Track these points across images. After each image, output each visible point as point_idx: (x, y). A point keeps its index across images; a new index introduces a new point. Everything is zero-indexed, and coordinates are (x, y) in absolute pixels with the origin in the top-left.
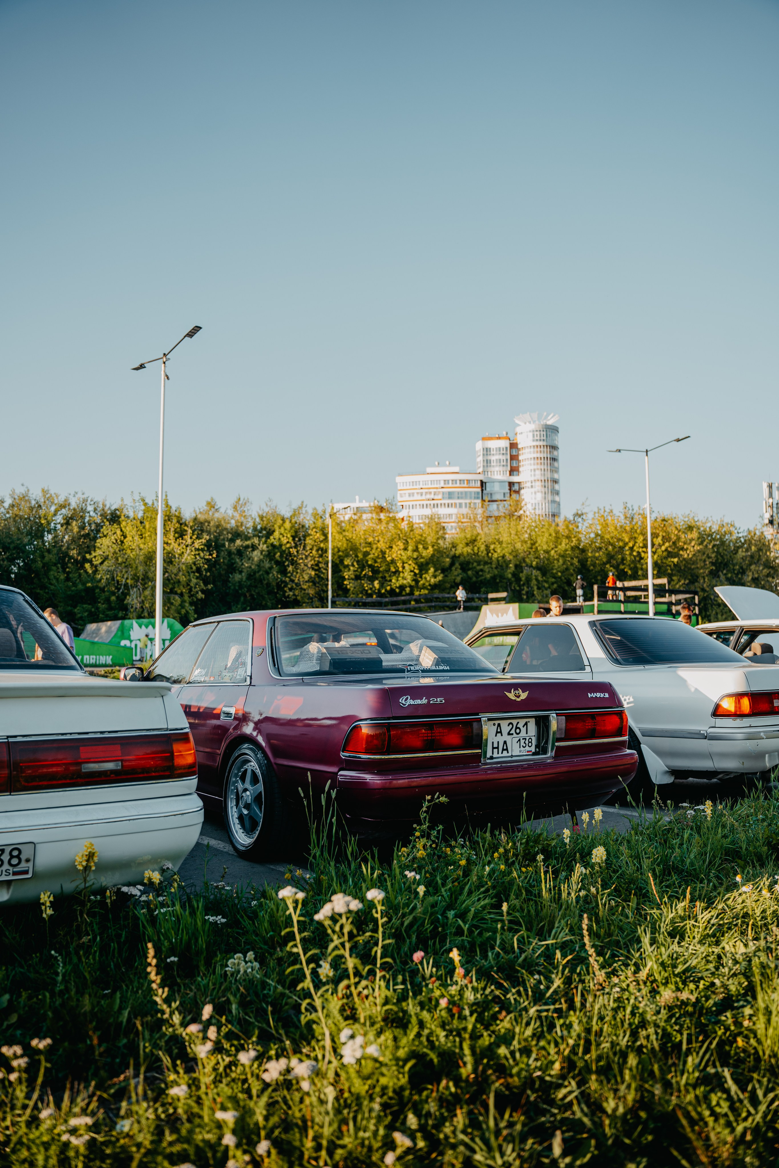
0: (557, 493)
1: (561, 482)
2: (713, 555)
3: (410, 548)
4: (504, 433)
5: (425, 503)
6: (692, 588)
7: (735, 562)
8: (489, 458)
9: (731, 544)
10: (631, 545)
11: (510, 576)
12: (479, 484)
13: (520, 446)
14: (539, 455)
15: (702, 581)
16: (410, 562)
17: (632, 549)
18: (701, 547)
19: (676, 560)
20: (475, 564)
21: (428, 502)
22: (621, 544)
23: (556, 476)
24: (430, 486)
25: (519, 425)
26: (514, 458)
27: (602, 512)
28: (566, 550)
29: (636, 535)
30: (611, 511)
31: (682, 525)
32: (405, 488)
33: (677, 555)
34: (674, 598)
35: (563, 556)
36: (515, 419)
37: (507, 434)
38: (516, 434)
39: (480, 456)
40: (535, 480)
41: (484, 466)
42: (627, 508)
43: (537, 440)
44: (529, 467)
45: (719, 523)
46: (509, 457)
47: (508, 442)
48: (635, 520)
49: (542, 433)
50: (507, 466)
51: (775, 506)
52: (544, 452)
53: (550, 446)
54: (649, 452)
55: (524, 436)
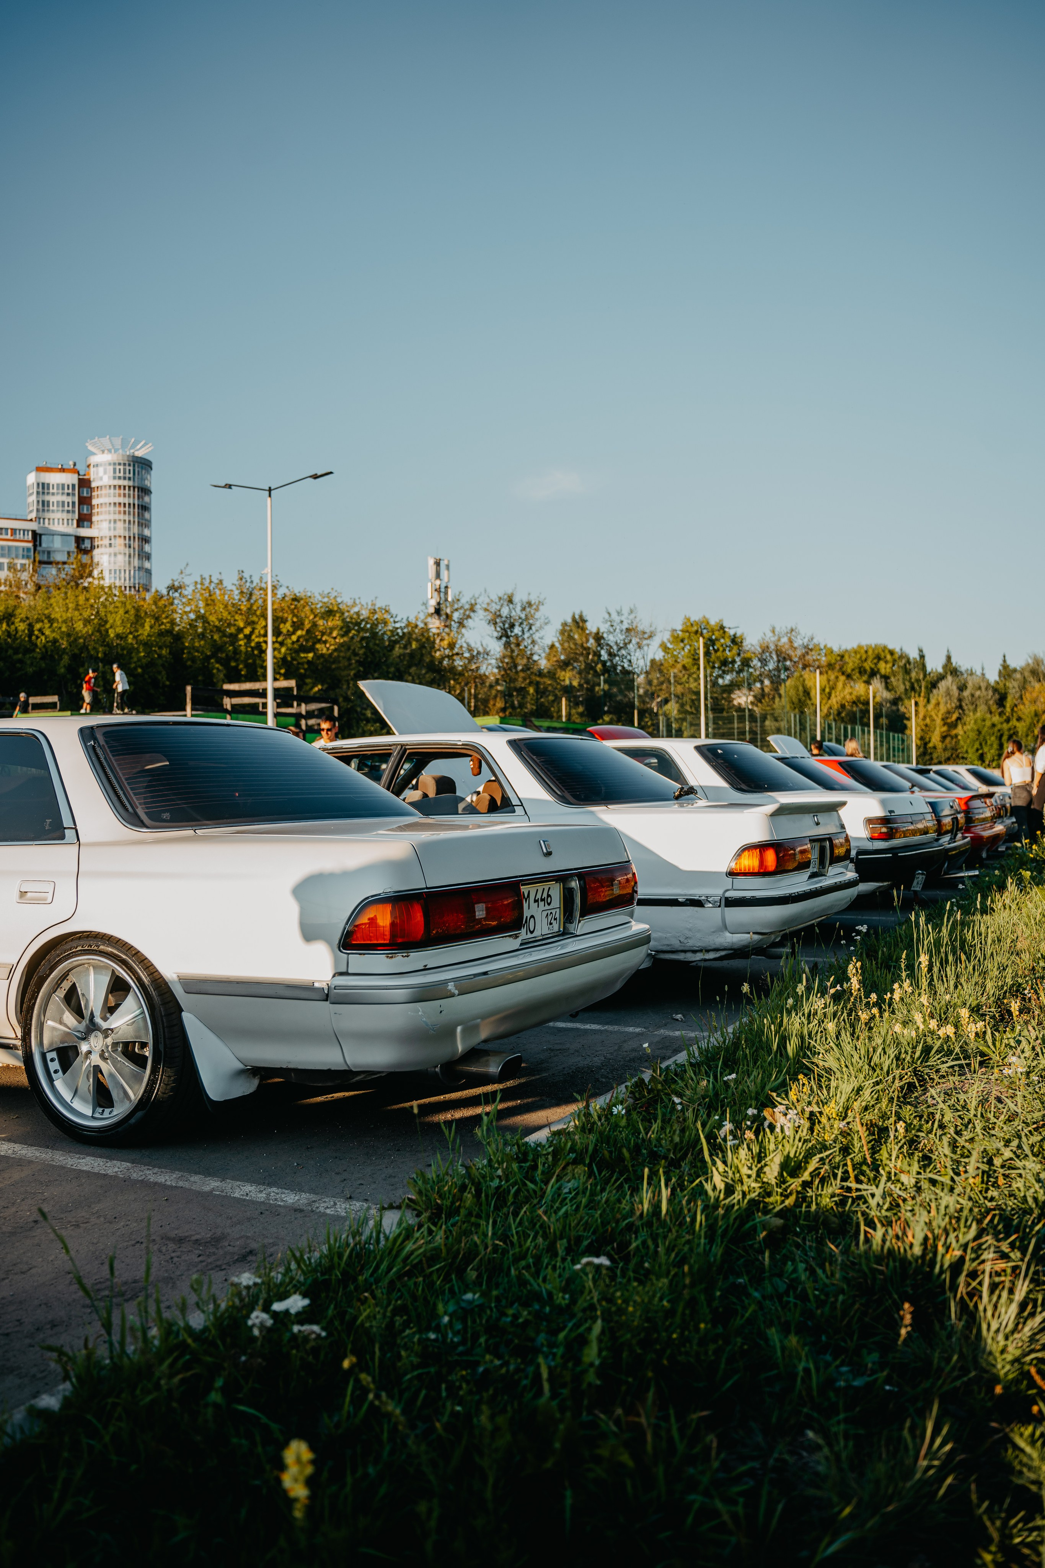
0: (148, 557)
1: (153, 540)
2: (361, 652)
4: (71, 463)
6: (332, 694)
7: (390, 660)
8: (47, 498)
9: (386, 638)
10: (247, 631)
11: (62, 670)
12: (29, 536)
13: (93, 485)
14: (122, 500)
15: (345, 687)
17: (248, 637)
18: (345, 639)
19: (311, 655)
22: (232, 630)
23: (146, 532)
25: (93, 454)
26: (84, 501)
27: (207, 583)
28: (151, 636)
29: (255, 619)
30: (221, 582)
31: (319, 608)
33: (312, 649)
34: (303, 709)
36: (87, 444)
37: (75, 465)
38: (89, 466)
39: (32, 494)
40: (115, 536)
41: (38, 510)
42: (244, 580)
43: (120, 478)
44: (107, 517)
45: (370, 607)
46: (76, 500)
47: (76, 476)
48: (254, 598)
49: (127, 468)
50: (73, 512)
51: (443, 590)
52: (129, 496)
53: (138, 488)
54: (272, 492)
55: (101, 470)
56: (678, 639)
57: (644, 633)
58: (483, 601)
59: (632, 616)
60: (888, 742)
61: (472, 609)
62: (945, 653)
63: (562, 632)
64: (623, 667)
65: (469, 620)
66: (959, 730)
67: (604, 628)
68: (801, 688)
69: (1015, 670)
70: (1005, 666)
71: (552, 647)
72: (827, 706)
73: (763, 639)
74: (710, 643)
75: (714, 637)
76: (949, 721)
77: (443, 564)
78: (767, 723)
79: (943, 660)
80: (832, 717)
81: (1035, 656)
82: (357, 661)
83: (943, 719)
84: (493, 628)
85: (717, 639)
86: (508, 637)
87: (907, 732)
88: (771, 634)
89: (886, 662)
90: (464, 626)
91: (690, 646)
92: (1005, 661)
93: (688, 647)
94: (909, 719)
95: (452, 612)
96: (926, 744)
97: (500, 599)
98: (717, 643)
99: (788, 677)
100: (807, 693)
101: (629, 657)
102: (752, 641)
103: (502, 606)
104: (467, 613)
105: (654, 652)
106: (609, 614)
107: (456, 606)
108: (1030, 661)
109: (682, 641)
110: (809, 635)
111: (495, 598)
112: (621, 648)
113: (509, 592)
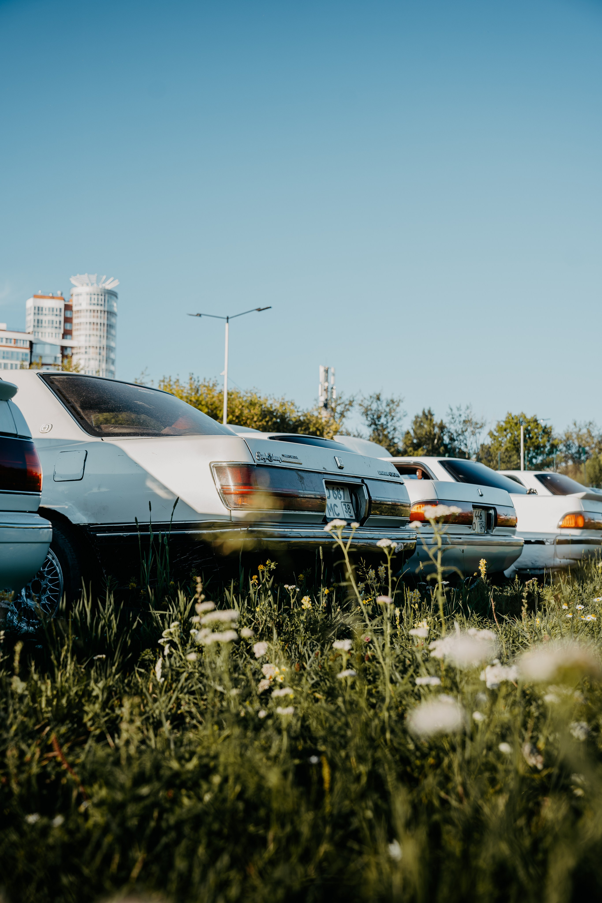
0: (112, 362)
1: (117, 350)
4: (59, 293)
8: (41, 317)
12: (28, 345)
13: (74, 309)
14: (95, 320)
23: (113, 344)
25: (75, 286)
26: (68, 320)
30: (178, 380)
31: (245, 401)
36: (71, 279)
37: (62, 294)
38: (72, 295)
39: (30, 314)
40: (89, 346)
41: (34, 326)
42: (193, 380)
43: (94, 304)
44: (84, 332)
45: (280, 400)
46: (62, 319)
47: (63, 303)
48: (200, 392)
49: (100, 297)
50: (60, 328)
51: (330, 390)
52: (101, 318)
53: (108, 312)
54: (229, 320)
55: (80, 298)
56: (502, 429)
57: (477, 424)
58: (358, 399)
59: (468, 412)
61: (351, 404)
63: (415, 423)
64: (460, 449)
65: (349, 412)
67: (446, 421)
68: (597, 467)
71: (408, 433)
73: (568, 430)
74: (527, 431)
75: (529, 428)
77: (331, 372)
84: (365, 418)
85: (531, 429)
86: (376, 424)
88: (573, 426)
90: (344, 417)
91: (512, 434)
95: (336, 406)
97: (371, 397)
98: (532, 432)
99: (587, 458)
101: (465, 442)
102: (559, 432)
103: (372, 402)
104: (347, 407)
105: (484, 438)
106: (451, 410)
107: (339, 402)
109: (505, 430)
111: (367, 396)
112: (459, 435)
113: (378, 392)
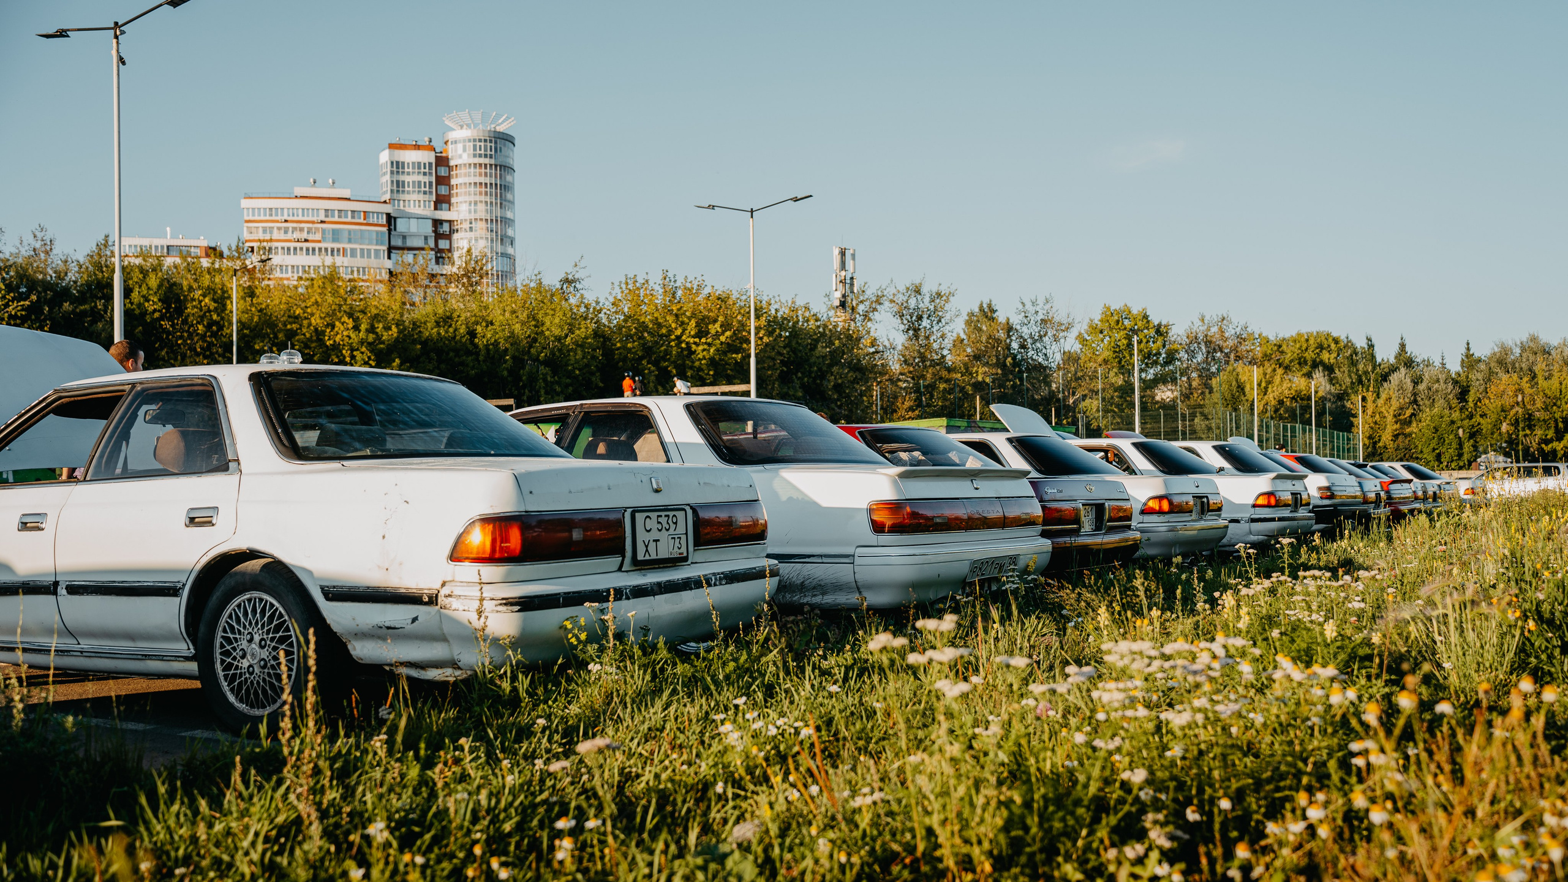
0: (511, 242)
1: (516, 223)
3: (363, 327)
4: (427, 139)
5: (292, 245)
7: (812, 361)
8: (401, 178)
9: (807, 336)
12: (383, 220)
13: (452, 163)
14: (483, 180)
16: (364, 349)
17: (679, 338)
18: (771, 338)
19: (737, 356)
20: (451, 354)
21: (298, 245)
22: (664, 331)
23: (509, 215)
24: (300, 218)
25: (450, 129)
26: (441, 181)
28: (586, 338)
32: (256, 218)
33: (739, 350)
35: (582, 346)
36: (444, 118)
37: (430, 141)
38: (446, 143)
39: (385, 174)
40: (476, 219)
41: (392, 191)
42: (668, 279)
43: (480, 155)
44: (467, 198)
45: (789, 305)
46: (433, 179)
47: (433, 154)
49: (489, 144)
50: (431, 193)
51: (848, 281)
52: (491, 176)
53: (500, 167)
54: (752, 213)
55: (460, 146)
56: (1096, 330)
57: (1060, 324)
58: (889, 292)
59: (1048, 306)
60: (1332, 442)
61: (878, 302)
62: (1399, 341)
63: (968, 323)
64: (1036, 361)
65: (875, 313)
66: (1413, 428)
67: (1016, 320)
68: (1234, 383)
69: (1479, 360)
70: (1468, 355)
71: (960, 340)
72: (1263, 402)
73: (1191, 329)
75: (1136, 327)
76: (1402, 417)
77: (848, 254)
78: (1196, 420)
79: (1396, 349)
80: (1268, 414)
81: (1503, 344)
82: (782, 361)
83: (1395, 416)
84: (899, 321)
85: (1139, 330)
86: (915, 330)
87: (1354, 430)
88: (1200, 324)
89: (1329, 352)
90: (870, 320)
92: (1468, 349)
93: (1107, 338)
94: (1355, 416)
95: (857, 305)
96: (1375, 443)
97: (908, 289)
99: (1219, 370)
100: (1241, 388)
101: (1043, 351)
102: (1178, 332)
103: (909, 297)
104: (873, 305)
105: (1071, 344)
106: (1023, 304)
107: (861, 298)
108: (1496, 350)
109: (1101, 332)
110: (1242, 323)
111: (902, 289)
112: (1035, 340)
113: (917, 282)
